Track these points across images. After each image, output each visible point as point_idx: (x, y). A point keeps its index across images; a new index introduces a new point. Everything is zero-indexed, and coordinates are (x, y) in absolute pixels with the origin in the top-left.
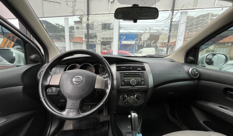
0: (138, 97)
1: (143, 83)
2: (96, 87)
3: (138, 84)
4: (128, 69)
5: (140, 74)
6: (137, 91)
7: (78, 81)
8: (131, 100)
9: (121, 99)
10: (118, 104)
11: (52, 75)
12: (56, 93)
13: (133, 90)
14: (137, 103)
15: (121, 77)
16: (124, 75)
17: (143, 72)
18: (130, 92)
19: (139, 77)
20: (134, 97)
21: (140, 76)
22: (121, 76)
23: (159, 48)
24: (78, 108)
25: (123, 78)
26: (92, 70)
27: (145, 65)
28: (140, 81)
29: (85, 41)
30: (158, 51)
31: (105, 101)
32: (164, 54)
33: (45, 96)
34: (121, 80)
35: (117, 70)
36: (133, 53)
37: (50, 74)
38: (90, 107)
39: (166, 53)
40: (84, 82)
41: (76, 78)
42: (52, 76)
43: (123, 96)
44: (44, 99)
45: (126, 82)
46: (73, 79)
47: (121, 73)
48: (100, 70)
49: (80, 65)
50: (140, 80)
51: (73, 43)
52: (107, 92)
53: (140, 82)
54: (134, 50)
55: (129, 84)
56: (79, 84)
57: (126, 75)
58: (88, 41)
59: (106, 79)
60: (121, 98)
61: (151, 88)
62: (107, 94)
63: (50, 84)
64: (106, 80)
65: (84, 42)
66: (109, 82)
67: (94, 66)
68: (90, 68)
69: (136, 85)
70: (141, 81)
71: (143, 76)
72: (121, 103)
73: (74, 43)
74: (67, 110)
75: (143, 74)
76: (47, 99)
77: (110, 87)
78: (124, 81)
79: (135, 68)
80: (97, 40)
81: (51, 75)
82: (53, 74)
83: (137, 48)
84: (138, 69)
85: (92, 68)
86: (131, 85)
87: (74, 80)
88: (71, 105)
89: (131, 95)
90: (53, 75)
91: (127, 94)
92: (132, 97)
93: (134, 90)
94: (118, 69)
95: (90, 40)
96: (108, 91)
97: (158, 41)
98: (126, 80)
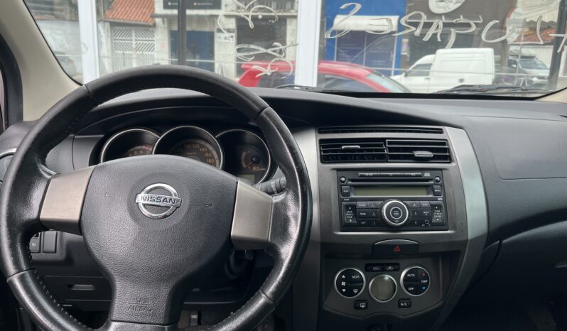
0: (417, 279)
1: (438, 217)
2: (237, 230)
3: (418, 220)
4: (372, 151)
5: (427, 175)
6: (411, 252)
7: (161, 204)
8: (385, 290)
9: (340, 288)
10: (327, 309)
11: (49, 177)
12: (60, 256)
13: (394, 246)
14: (409, 306)
15: (340, 190)
16: (353, 181)
17: (441, 170)
18: (380, 258)
19: (424, 191)
20: (398, 279)
21: (427, 186)
22: (340, 184)
23: (512, 49)
24: (161, 321)
25: (348, 195)
26: (213, 157)
27: (450, 134)
28: (426, 209)
29: (162, 17)
30: (511, 63)
31: (275, 294)
32: (540, 78)
33: (24, 267)
34: (341, 201)
35: (324, 159)
36: (388, 74)
37: (41, 176)
38: (195, 317)
39: (546, 73)
40: (185, 208)
41: (148, 192)
42: (49, 182)
43: (349, 274)
44: (22, 279)
45: (363, 209)
46: (140, 196)
47: (338, 170)
48: (244, 154)
49: (160, 133)
50: (425, 204)
51: (107, 25)
52: (283, 256)
53: (426, 213)
54: (394, 56)
55: (373, 220)
56: (165, 217)
57: (362, 183)
58: (182, 17)
59: (278, 198)
60: (340, 280)
61: (476, 240)
62: (281, 262)
63: (42, 217)
64: (276, 204)
65: (158, 21)
66: (294, 211)
67: (219, 139)
68: (202, 146)
69: (409, 225)
70: (433, 207)
71: (442, 186)
72: (337, 303)
73: (113, 24)
74: (114, 325)
75: (442, 178)
76: (34, 277)
77: (294, 230)
78: (354, 208)
79: (404, 151)
80: (220, 13)
81: (45, 178)
82: (53, 173)
83: (405, 51)
84: (418, 154)
85: (211, 148)
86: (382, 225)
87: (141, 199)
88: (133, 308)
89: (384, 271)
90: (55, 176)
91: (367, 265)
92: (387, 277)
93: (397, 250)
94: (328, 153)
95: (189, 12)
96: (287, 251)
97: (513, 16)
98: (361, 204)
